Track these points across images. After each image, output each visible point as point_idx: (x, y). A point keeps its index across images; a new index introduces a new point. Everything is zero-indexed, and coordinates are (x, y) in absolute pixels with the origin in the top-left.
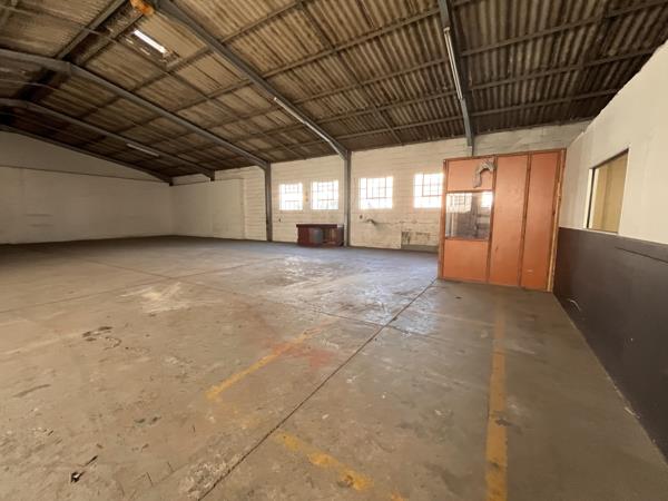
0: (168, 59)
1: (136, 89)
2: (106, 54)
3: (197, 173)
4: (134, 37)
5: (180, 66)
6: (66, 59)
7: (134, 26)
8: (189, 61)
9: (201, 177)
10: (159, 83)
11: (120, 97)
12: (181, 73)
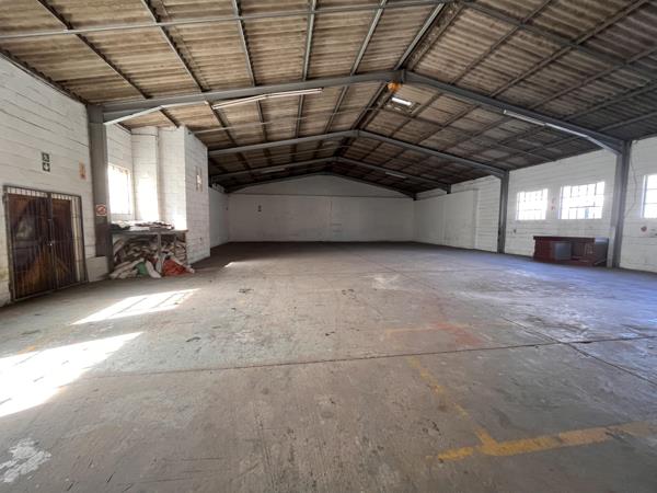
0: (413, 109)
1: (393, 134)
2: (376, 118)
3: (435, 188)
4: (392, 102)
5: (420, 111)
6: (356, 128)
7: (392, 96)
8: (428, 105)
9: (439, 191)
10: (407, 126)
11: (382, 142)
12: (422, 115)
